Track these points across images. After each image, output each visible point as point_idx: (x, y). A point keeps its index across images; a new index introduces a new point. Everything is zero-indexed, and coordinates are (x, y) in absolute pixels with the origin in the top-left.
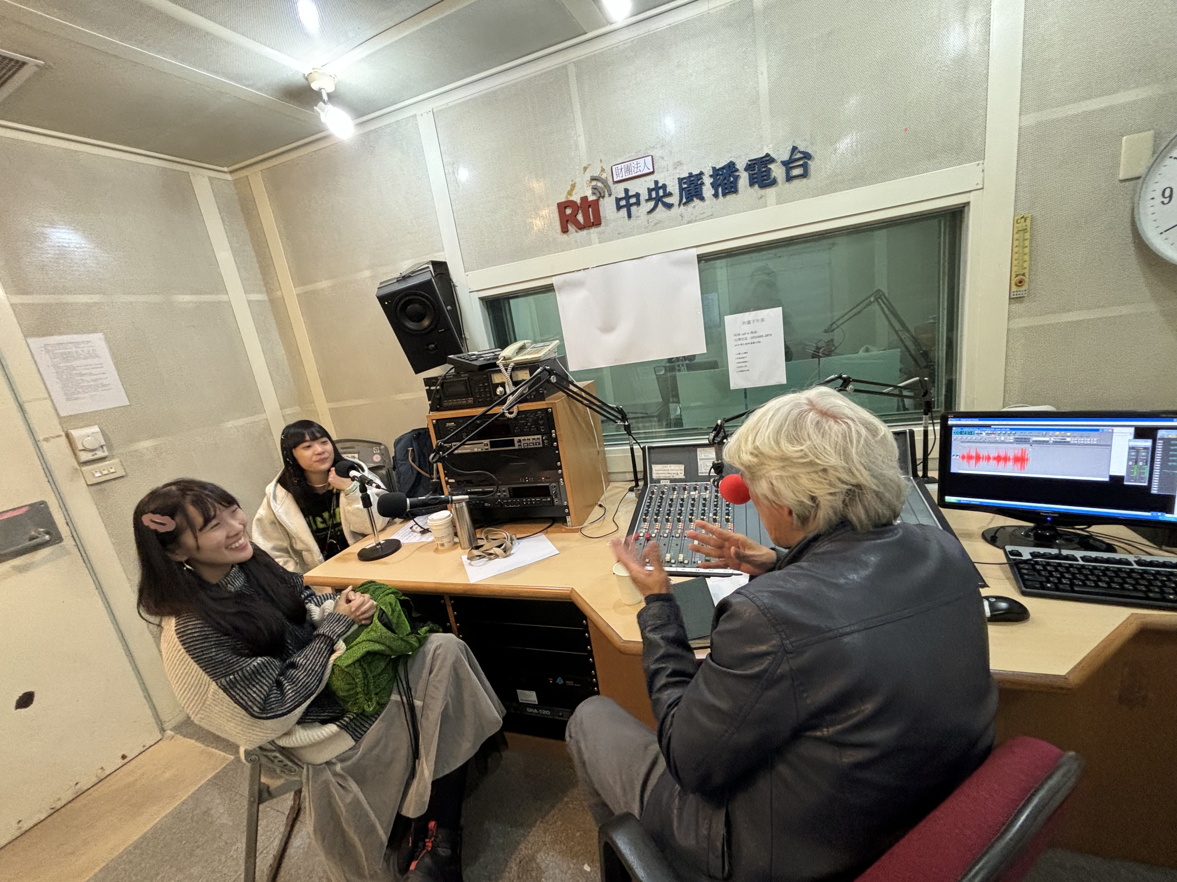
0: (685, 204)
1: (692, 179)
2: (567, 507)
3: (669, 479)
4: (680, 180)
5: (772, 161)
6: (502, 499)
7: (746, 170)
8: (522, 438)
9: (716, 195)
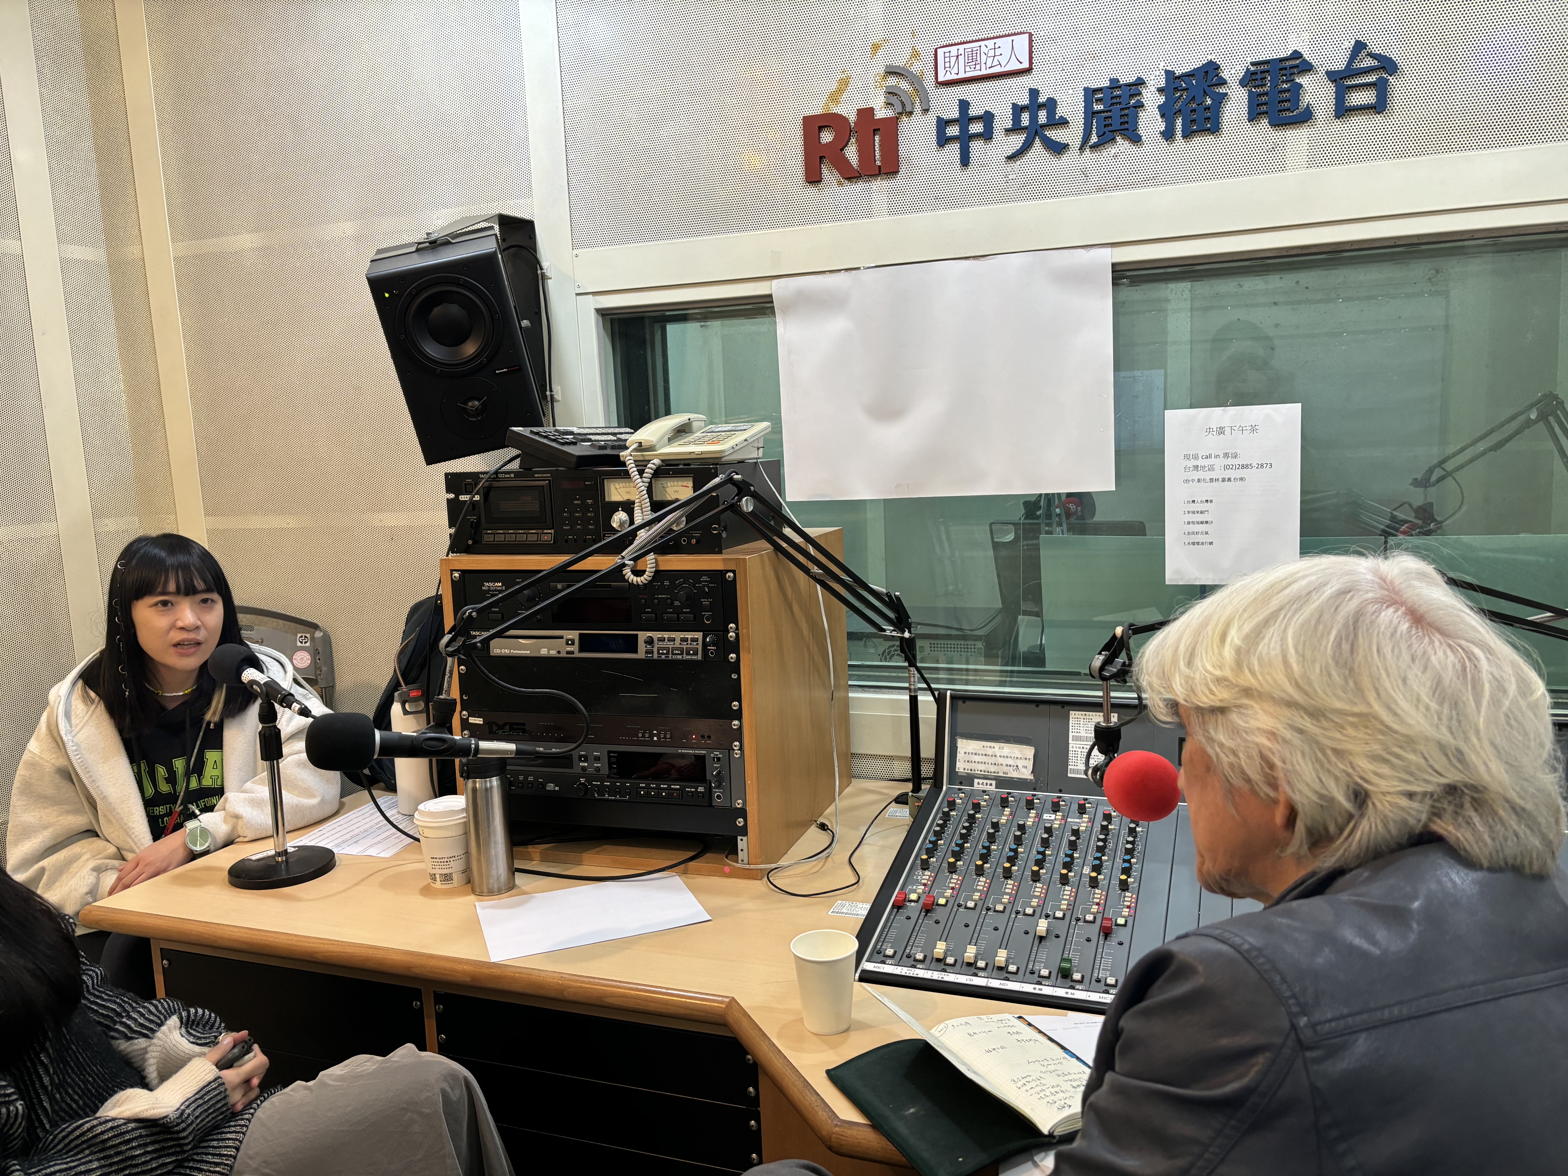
0: (1094, 147)
1: (1117, 93)
2: (743, 813)
3: (996, 778)
4: (1090, 94)
5: (1307, 68)
6: (590, 778)
7: (1243, 83)
8: (656, 635)
9: (1168, 135)
